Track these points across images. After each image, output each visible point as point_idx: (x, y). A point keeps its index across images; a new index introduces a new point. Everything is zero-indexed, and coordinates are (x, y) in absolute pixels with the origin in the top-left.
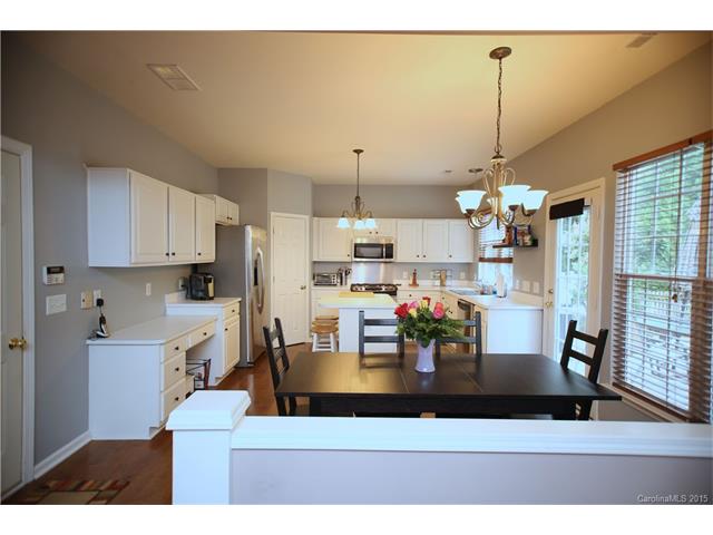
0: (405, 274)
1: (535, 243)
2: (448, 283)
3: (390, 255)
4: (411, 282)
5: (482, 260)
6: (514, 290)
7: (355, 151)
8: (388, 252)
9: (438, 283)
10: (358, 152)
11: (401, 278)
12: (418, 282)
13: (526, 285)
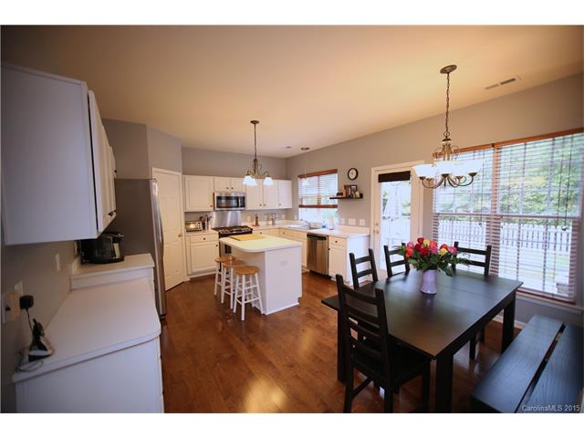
0: (249, 218)
1: (361, 196)
2: (277, 222)
3: (244, 206)
4: (254, 223)
5: (302, 206)
6: (340, 224)
7: (252, 122)
8: (241, 202)
9: (270, 222)
10: (254, 122)
11: (246, 221)
12: (259, 223)
13: (352, 221)
